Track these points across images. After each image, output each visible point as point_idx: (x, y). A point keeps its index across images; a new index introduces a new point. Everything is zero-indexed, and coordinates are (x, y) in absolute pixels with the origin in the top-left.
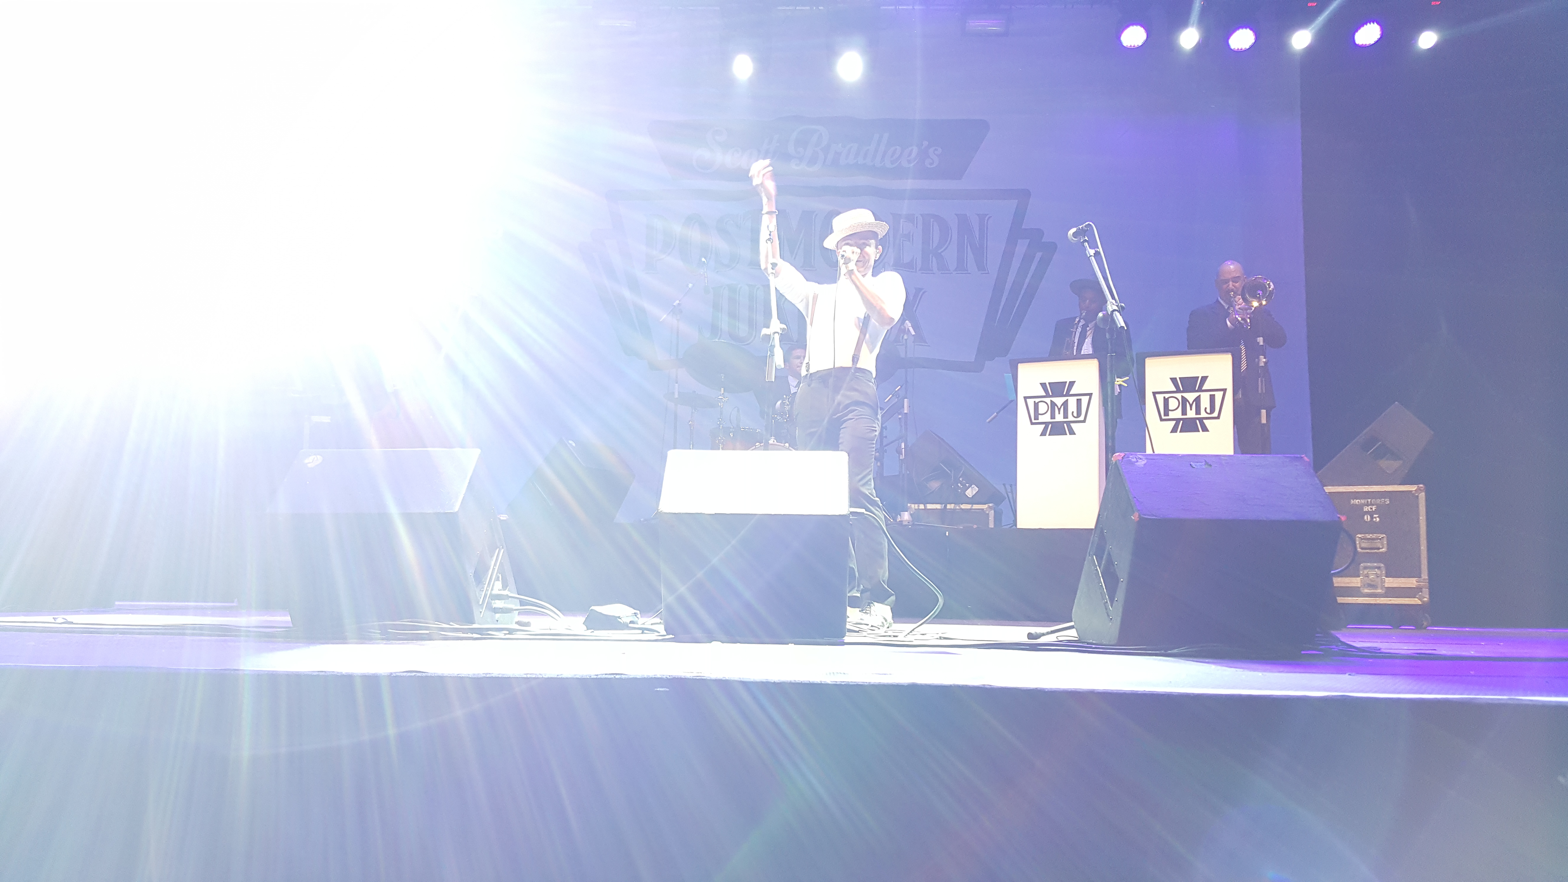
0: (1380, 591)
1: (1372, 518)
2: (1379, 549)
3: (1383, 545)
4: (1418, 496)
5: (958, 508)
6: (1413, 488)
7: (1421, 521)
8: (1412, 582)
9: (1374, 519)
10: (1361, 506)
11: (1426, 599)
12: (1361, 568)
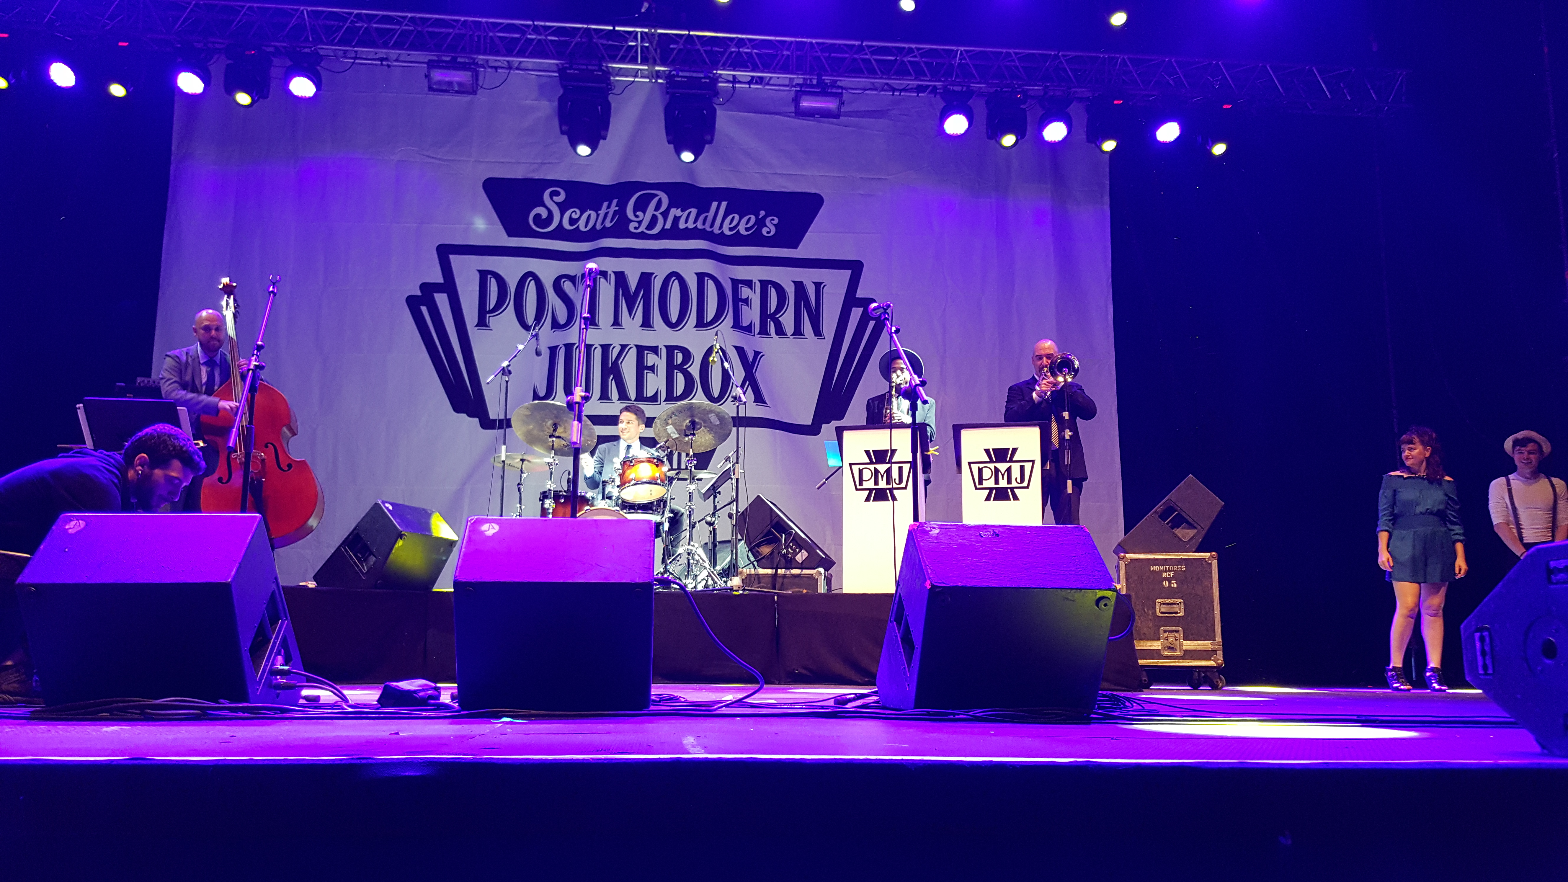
0: (1179, 653)
1: (1170, 583)
2: (1176, 613)
3: (1180, 609)
4: (1211, 564)
5: (788, 573)
6: (1206, 555)
7: (1214, 587)
8: (1207, 645)
9: (1172, 585)
10: (1161, 572)
11: (1220, 661)
12: (1161, 632)
